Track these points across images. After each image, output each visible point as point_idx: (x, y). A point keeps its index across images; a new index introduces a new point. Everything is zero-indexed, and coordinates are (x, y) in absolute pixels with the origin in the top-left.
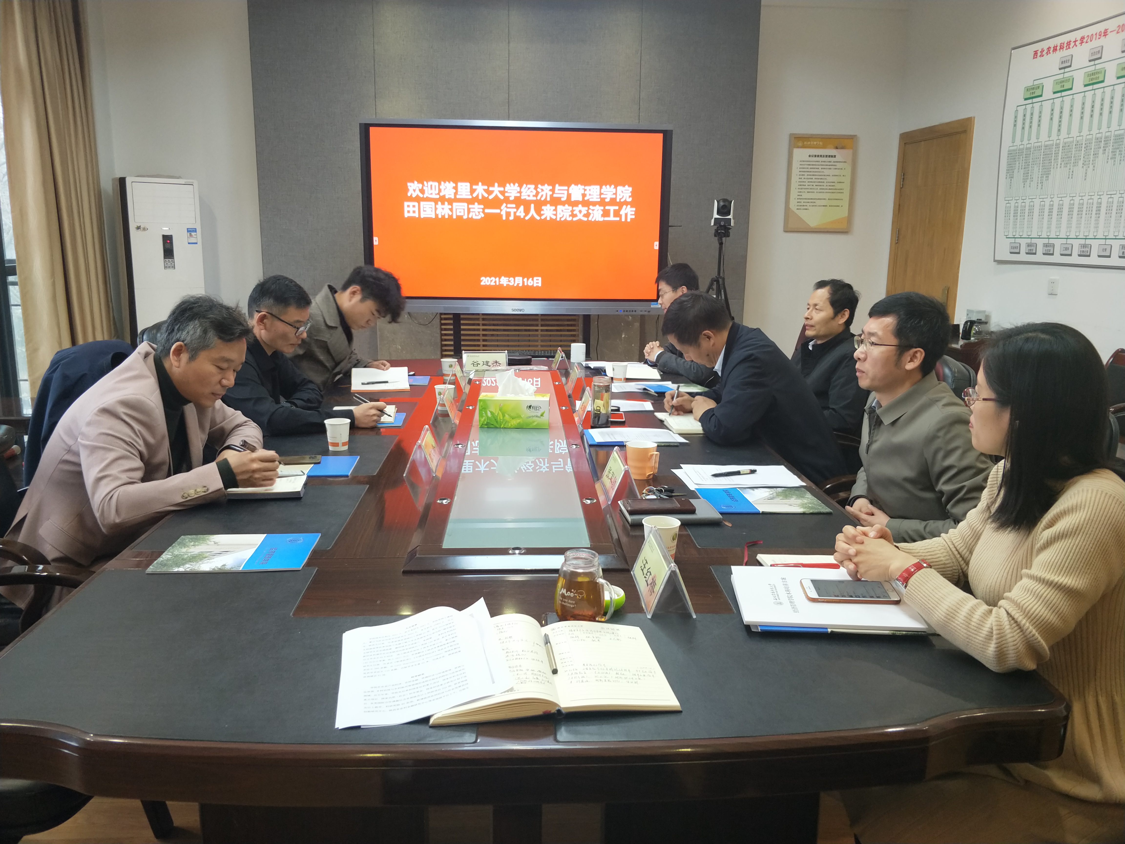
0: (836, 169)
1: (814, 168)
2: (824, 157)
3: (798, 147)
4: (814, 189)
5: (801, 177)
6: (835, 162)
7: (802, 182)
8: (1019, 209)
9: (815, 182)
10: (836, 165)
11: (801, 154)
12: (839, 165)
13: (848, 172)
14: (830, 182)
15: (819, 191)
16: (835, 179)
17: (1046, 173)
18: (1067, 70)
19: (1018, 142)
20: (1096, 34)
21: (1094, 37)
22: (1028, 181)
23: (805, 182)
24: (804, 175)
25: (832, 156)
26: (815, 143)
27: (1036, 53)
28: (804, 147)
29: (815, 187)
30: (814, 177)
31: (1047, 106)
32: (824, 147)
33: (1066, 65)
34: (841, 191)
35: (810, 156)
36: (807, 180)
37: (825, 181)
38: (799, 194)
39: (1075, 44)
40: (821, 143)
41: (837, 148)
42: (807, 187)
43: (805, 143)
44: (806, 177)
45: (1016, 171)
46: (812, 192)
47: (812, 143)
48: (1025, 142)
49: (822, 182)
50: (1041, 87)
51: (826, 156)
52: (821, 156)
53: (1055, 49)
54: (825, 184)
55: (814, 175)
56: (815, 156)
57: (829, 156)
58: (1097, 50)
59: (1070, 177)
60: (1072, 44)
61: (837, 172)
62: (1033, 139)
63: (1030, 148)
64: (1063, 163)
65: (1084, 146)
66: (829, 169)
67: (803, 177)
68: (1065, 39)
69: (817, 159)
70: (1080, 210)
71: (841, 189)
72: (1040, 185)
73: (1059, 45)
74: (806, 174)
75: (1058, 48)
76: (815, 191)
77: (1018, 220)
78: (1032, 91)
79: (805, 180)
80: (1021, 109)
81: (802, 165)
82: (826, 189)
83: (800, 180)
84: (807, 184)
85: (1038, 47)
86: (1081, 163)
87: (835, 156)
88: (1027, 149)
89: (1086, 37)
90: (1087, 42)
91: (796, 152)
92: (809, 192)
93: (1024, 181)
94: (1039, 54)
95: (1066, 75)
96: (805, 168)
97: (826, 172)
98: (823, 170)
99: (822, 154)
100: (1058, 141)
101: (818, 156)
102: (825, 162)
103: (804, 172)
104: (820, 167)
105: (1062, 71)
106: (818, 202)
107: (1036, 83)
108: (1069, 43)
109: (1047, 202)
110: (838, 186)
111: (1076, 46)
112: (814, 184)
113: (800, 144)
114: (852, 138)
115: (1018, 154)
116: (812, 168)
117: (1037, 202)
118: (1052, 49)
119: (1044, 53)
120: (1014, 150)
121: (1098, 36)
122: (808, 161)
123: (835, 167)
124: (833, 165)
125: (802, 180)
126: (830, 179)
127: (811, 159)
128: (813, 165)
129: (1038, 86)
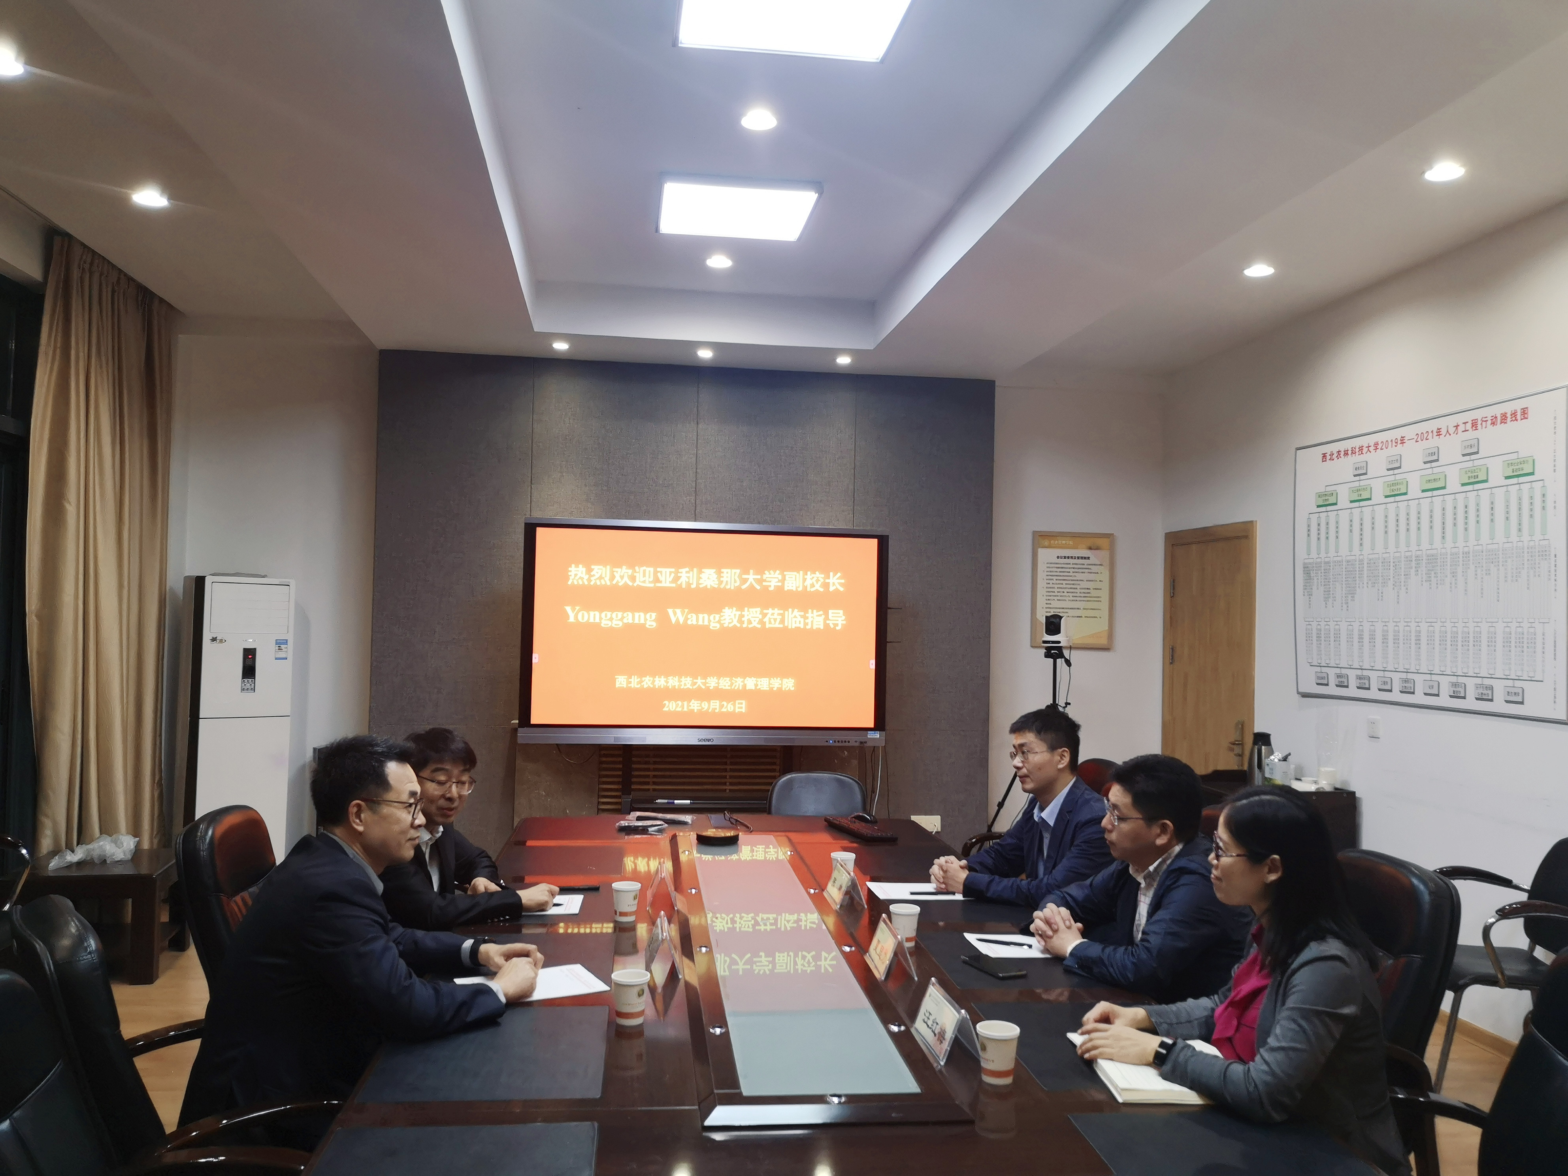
0: (1090, 573)
1: (1064, 572)
2: (1075, 558)
3: (1044, 547)
4: (1065, 596)
5: (1048, 582)
6: (1089, 565)
7: (1050, 588)
8: (1323, 633)
9: (1065, 588)
10: (1090, 569)
11: (1046, 556)
12: (1094, 569)
13: (1106, 577)
14: (1085, 589)
15: (1071, 598)
16: (1091, 585)
17: (1351, 593)
18: (1362, 477)
19: (1314, 554)
20: (1392, 441)
21: (1390, 443)
22: (1331, 600)
23: (1054, 588)
24: (1053, 579)
25: (1085, 558)
26: (1064, 542)
27: (1324, 456)
28: (1049, 547)
29: (1066, 594)
30: (1064, 582)
31: (1344, 516)
32: (1075, 547)
33: (1361, 473)
34: (1097, 599)
35: (1058, 557)
36: (1056, 586)
37: (1078, 587)
38: (1047, 602)
39: (1368, 450)
40: (1071, 543)
41: (1090, 548)
42: (1056, 594)
43: (1052, 542)
44: (1055, 582)
45: (1315, 588)
46: (1063, 600)
47: (1059, 542)
48: (1323, 555)
49: (1074, 588)
50: (1335, 495)
51: (1078, 558)
52: (1072, 557)
53: (1346, 454)
54: (1079, 591)
55: (1064, 580)
56: (1065, 557)
57: (1082, 558)
58: (1394, 458)
59: (1380, 600)
60: (1365, 450)
61: (1092, 577)
62: (1332, 553)
63: (1328, 562)
64: (1370, 583)
65: (1392, 564)
66: (1082, 573)
67: (1051, 582)
68: (1356, 443)
69: (1067, 561)
70: (1396, 639)
71: (1099, 597)
72: (1345, 606)
73: (1350, 449)
74: (1055, 578)
75: (1350, 452)
76: (1067, 599)
77: (1323, 646)
78: (1324, 498)
79: (1053, 586)
80: (1314, 518)
81: (1049, 567)
82: (1080, 597)
83: (1049, 586)
84: (1056, 590)
85: (1327, 449)
86: (1391, 583)
87: (1089, 558)
88: (1326, 563)
89: (1379, 443)
90: (1381, 449)
91: (1041, 552)
92: (1059, 600)
93: (1326, 599)
94: (1328, 457)
95: (1362, 483)
96: (1053, 572)
97: (1079, 576)
98: (1074, 574)
100: (1361, 557)
101: (1068, 558)
102: (1076, 564)
103: (1053, 575)
104: (1072, 570)
105: (1357, 478)
106: (1071, 613)
107: (1329, 489)
108: (1361, 449)
109: (1356, 626)
110: (1094, 593)
111: (1370, 452)
112: (1065, 591)
113: (1046, 543)
114: (1109, 537)
115: (1315, 568)
116: (1062, 572)
117: (1344, 626)
118: (1342, 453)
119: (1334, 456)
120: (1310, 563)
121: (1394, 444)
122: (1057, 564)
123: (1090, 571)
124: (1086, 569)
125: (1051, 585)
126: (1085, 585)
127: (1060, 561)
128: (1062, 568)
129: (1331, 492)
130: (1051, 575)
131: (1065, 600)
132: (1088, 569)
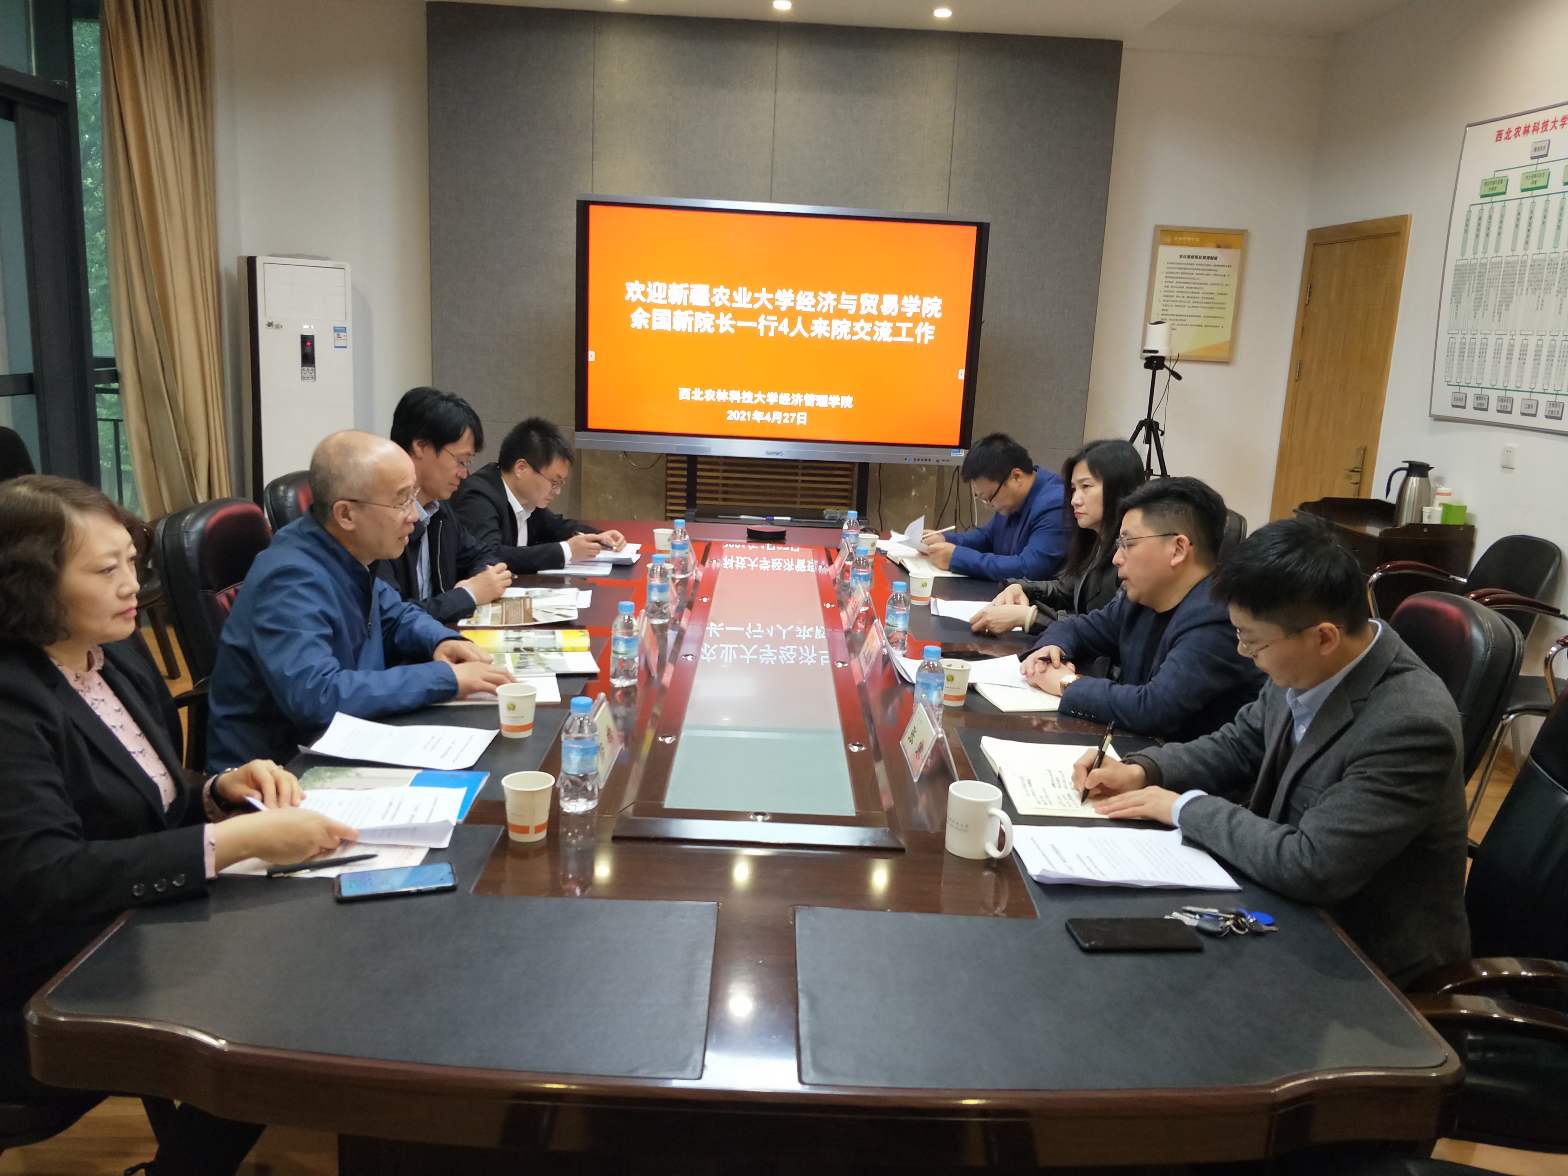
0: (1216, 275)
1: (1186, 273)
2: (1200, 258)
3: (1166, 244)
4: (1185, 302)
5: (1167, 284)
6: (1216, 266)
7: (1169, 291)
8: (1467, 347)
9: (1186, 292)
10: (1217, 271)
11: (1169, 254)
12: (1222, 270)
13: (1233, 281)
14: (1207, 293)
15: (1191, 304)
16: (1215, 289)
17: (1506, 301)
18: (1541, 160)
19: (1469, 254)
22: (1481, 309)
23: (1173, 292)
24: (1172, 282)
25: (1212, 258)
26: (1189, 239)
27: (1500, 134)
28: (1173, 243)
29: (1186, 299)
30: (1185, 285)
31: (1511, 207)
32: (1201, 245)
33: (1540, 154)
34: (1222, 306)
35: (1181, 256)
36: (1176, 290)
37: (1201, 291)
38: (1165, 308)
39: (1554, 126)
40: (1197, 240)
41: (1219, 247)
42: (1175, 299)
43: (1176, 238)
44: (1174, 284)
45: (1464, 295)
46: (1182, 306)
47: (1185, 239)
48: (1480, 255)
49: (1196, 293)
50: (1504, 182)
51: (1204, 257)
52: (1197, 257)
53: (1526, 131)
54: (1201, 295)
55: (1185, 283)
56: (1189, 257)
57: (1208, 258)
59: (1539, 309)
60: (1550, 125)
61: (1218, 280)
62: (1491, 253)
63: (1485, 264)
64: (1530, 289)
65: (1559, 266)
66: (1207, 275)
67: (1170, 285)
68: (1540, 117)
69: (1191, 261)
70: (1551, 355)
71: (1223, 304)
72: (1497, 316)
73: (1532, 125)
74: (1175, 280)
75: (1531, 129)
76: (1187, 305)
77: (1465, 363)
78: (1492, 186)
79: (1172, 289)
80: (1475, 210)
81: (1169, 268)
82: (1202, 303)
83: (1167, 289)
84: (1175, 294)
85: (1504, 125)
86: (1555, 289)
87: (1216, 258)
88: (1481, 264)
91: (1163, 250)
92: (1178, 306)
93: (1476, 308)
94: (1504, 135)
95: (1540, 167)
96: (1173, 273)
97: (1203, 279)
98: (1198, 276)
99: (1199, 255)
100: (1525, 258)
101: (1193, 257)
102: (1201, 265)
103: (1173, 277)
104: (1195, 272)
105: (1535, 161)
106: (1190, 321)
107: (1498, 175)
108: (1546, 124)
109: (1506, 339)
110: (1219, 299)
111: (1556, 128)
112: (1186, 295)
113: (1169, 240)
114: (1242, 234)
115: (1468, 271)
116: (1184, 273)
117: (1492, 340)
118: (1522, 130)
119: (1512, 134)
120: (1463, 265)
122: (1178, 264)
123: (1215, 273)
124: (1212, 270)
125: (1170, 289)
126: (1208, 289)
127: (1183, 260)
128: (1185, 269)
129: (1500, 179)
130: (1171, 277)
131: (1184, 306)
132: (1214, 270)
